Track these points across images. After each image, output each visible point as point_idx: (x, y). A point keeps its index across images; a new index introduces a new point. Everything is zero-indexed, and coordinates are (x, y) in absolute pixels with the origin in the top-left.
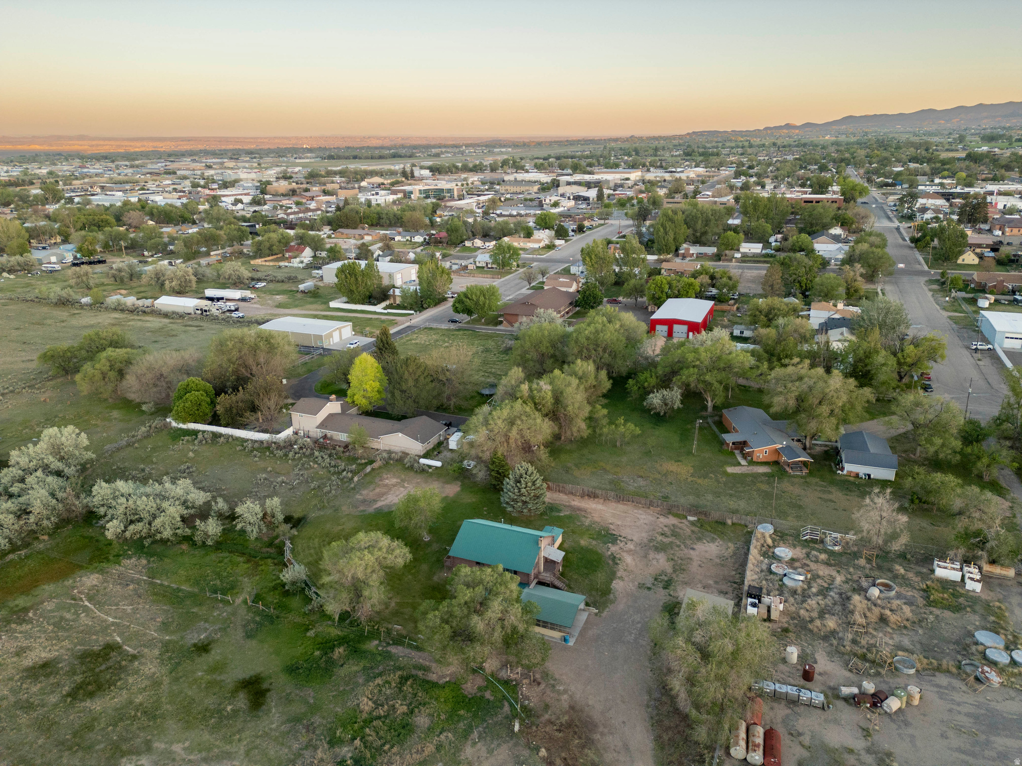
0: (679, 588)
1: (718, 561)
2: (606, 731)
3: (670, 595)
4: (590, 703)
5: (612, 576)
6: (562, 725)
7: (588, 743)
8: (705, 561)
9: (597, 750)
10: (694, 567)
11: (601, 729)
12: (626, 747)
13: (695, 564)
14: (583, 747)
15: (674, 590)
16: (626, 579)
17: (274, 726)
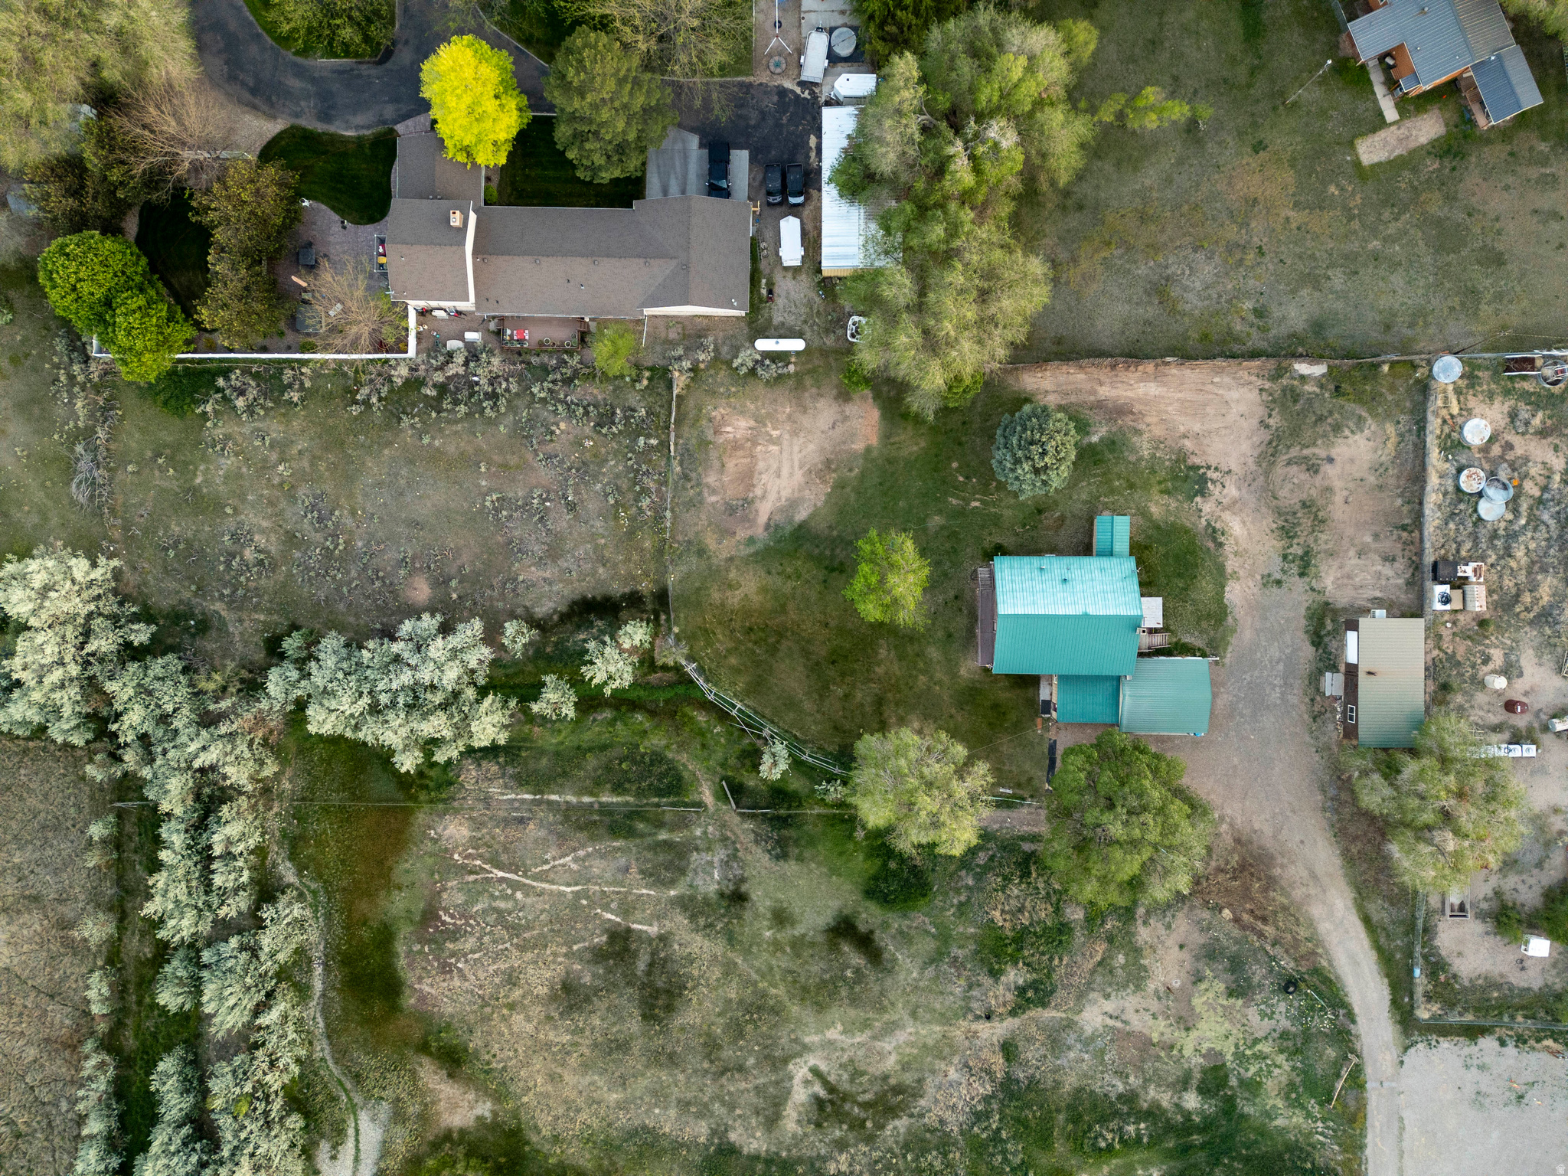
0: (1323, 568)
1: (1372, 479)
2: (1285, 861)
3: (1313, 589)
4: (1257, 826)
5: (1221, 577)
6: (1235, 870)
7: (1271, 883)
8: (1351, 485)
9: (1282, 889)
10: (1338, 510)
11: (1279, 861)
12: (1314, 876)
13: (1338, 499)
14: (1265, 890)
15: (1317, 576)
16: (1242, 573)
17: (915, 975)
